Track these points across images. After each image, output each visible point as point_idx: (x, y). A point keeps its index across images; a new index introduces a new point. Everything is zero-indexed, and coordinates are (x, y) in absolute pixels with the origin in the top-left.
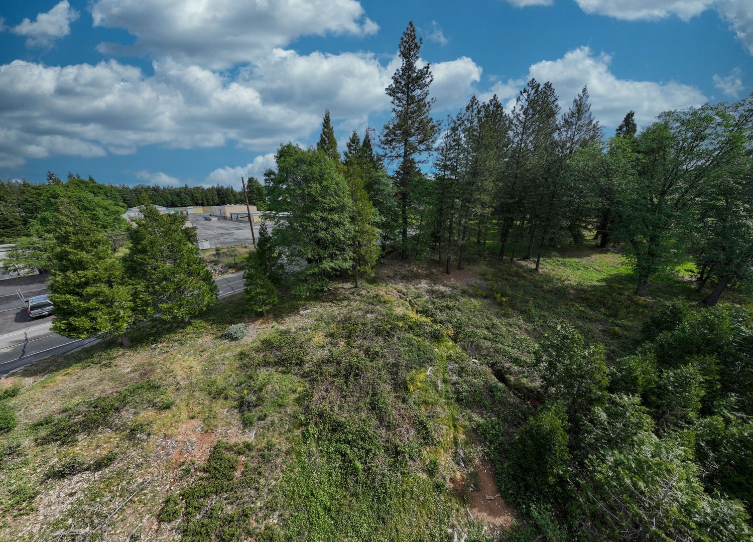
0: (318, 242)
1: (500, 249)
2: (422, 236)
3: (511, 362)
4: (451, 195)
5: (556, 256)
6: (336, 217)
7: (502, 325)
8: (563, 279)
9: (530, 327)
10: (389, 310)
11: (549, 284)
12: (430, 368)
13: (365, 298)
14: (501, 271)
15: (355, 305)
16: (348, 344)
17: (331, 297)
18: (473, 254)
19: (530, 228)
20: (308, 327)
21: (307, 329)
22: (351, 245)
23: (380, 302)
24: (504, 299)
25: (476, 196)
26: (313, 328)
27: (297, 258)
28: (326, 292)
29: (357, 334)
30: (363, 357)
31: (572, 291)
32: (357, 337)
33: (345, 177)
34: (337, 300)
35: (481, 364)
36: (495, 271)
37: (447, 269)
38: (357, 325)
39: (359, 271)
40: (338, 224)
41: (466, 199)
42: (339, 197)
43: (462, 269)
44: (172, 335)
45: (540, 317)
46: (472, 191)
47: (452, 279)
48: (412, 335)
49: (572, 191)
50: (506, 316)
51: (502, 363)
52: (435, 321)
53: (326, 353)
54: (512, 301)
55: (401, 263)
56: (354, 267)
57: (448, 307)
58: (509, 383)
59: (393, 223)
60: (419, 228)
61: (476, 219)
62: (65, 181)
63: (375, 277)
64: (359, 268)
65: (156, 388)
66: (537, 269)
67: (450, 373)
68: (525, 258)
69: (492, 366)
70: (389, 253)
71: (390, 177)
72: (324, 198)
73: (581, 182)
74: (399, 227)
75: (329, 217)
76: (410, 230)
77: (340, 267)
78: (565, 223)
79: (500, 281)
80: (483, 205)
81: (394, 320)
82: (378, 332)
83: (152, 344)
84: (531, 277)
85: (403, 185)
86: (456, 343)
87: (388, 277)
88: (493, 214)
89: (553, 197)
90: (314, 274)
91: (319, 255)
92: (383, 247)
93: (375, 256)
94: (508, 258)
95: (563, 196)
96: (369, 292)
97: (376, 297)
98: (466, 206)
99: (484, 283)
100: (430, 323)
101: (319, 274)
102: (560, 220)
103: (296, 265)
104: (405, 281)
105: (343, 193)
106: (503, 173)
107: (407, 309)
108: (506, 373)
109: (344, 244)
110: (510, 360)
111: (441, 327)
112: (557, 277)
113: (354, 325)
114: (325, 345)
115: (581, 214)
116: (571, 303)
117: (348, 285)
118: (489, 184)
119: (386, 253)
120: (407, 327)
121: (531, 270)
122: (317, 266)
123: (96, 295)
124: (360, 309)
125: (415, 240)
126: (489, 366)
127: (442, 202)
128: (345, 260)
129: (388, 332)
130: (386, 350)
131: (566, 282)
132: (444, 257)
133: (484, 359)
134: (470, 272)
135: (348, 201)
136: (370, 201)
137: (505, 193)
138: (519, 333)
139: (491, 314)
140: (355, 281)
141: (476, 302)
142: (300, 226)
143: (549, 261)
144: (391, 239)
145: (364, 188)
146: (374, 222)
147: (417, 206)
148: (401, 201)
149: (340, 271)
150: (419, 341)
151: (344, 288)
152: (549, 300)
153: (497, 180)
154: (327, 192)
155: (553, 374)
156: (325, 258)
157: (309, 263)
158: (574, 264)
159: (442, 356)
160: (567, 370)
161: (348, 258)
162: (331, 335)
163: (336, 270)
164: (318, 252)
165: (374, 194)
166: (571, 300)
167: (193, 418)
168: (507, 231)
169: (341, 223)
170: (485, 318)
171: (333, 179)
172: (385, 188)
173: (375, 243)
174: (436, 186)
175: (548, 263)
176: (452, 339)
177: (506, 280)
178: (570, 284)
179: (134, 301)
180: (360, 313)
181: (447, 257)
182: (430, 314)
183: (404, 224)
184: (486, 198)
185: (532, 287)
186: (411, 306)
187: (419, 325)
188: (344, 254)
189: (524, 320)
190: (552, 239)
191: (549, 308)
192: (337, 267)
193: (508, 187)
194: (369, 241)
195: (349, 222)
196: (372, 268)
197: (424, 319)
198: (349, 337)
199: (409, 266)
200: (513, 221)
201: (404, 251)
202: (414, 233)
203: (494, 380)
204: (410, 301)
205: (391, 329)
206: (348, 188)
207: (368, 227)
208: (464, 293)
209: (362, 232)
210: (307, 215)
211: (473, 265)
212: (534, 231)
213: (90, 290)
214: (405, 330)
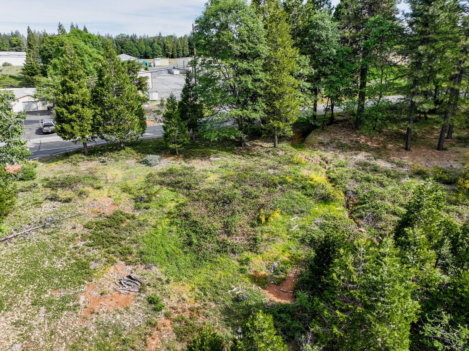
10: (295, 170)
12: (297, 217)
13: (279, 159)
16: (234, 185)
17: (244, 151)
20: (210, 170)
21: (208, 171)
23: (290, 162)
26: (214, 171)
32: (245, 182)
34: (249, 155)
37: (407, 144)
43: (445, 149)
44: (112, 153)
47: (407, 157)
48: (300, 193)
62: (68, 31)
65: (95, 179)
67: (314, 225)
82: (266, 183)
83: (100, 156)
113: (247, 174)
114: (215, 183)
123: (76, 111)
126: (375, 237)
151: (262, 146)
162: (224, 178)
167: (110, 197)
179: (93, 120)
180: (263, 167)
182: (339, 181)
186: (327, 173)
187: (315, 187)
198: (237, 181)
199: (358, 137)
204: (329, 169)
205: (280, 183)
213: (73, 107)
214: (296, 188)
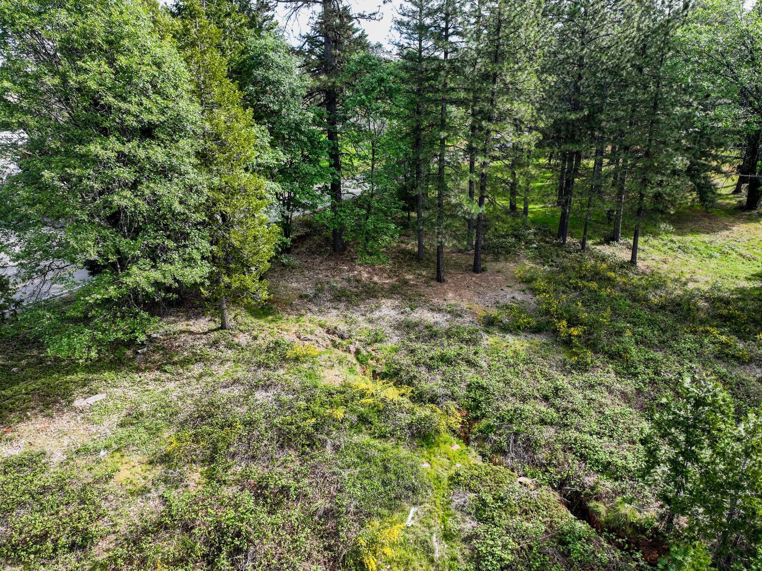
0: (115, 219)
1: (558, 221)
2: (376, 197)
3: (598, 472)
4: (440, 95)
5: (667, 232)
6: (158, 154)
7: (576, 388)
8: (683, 279)
9: (629, 386)
10: (309, 376)
11: (658, 292)
12: (413, 510)
13: (248, 354)
14: (564, 269)
15: (222, 372)
16: (211, 477)
17: (157, 357)
18: (503, 237)
19: (615, 173)
20: (101, 445)
21: (97, 451)
22: (203, 223)
23: (284, 359)
24: (575, 331)
25: (503, 105)
26: (115, 446)
27: (58, 263)
28: (143, 345)
29: (232, 449)
30: (251, 505)
31: (702, 304)
32: (233, 456)
33: (179, 48)
34: (174, 364)
35: (538, 486)
36: (552, 272)
37: (438, 272)
38: (230, 426)
39: (228, 287)
40: (165, 172)
41: (481, 111)
42: (166, 97)
43: (484, 270)
45: (647, 362)
46: (493, 94)
47: (450, 295)
48: (367, 438)
49: (691, 94)
50: (582, 367)
51: (579, 477)
52: (419, 398)
53: (152, 507)
54: (590, 334)
55: (332, 264)
56: (214, 279)
57: (445, 360)
58: (597, 518)
59: (307, 168)
60: (370, 177)
61: (505, 158)
63: (269, 300)
64: (226, 279)
66: (633, 262)
67: (459, 515)
68: (610, 239)
69: (560, 486)
70: (301, 239)
71: (292, 51)
72: (124, 99)
73: (705, 75)
74: (322, 176)
75: (141, 153)
76: (347, 183)
77: (178, 281)
78: (681, 162)
79: (564, 292)
80: (518, 125)
81: (322, 405)
82: (285, 440)
84: (624, 280)
85: (326, 72)
86: (468, 444)
87: (301, 297)
88: (539, 145)
89: (655, 107)
90: (109, 300)
91: (118, 252)
92: (286, 226)
93: (267, 250)
94: (575, 240)
95: (673, 105)
96: (255, 338)
97: (274, 349)
98: (481, 128)
99: (530, 300)
100: (407, 403)
101: (123, 301)
102: (670, 156)
103: (54, 281)
104: (342, 306)
105: (176, 87)
106: (555, 54)
107: (351, 370)
108: (589, 497)
109: (185, 221)
110: (595, 469)
111: (433, 411)
112: (672, 276)
113: (222, 428)
114: (149, 485)
115: (709, 143)
116: (701, 328)
117: (201, 324)
118: (529, 80)
119: (293, 241)
120: (354, 418)
121: (622, 265)
122: (116, 282)
124: (236, 381)
125: (361, 207)
126: (553, 488)
127: (419, 113)
128: (189, 261)
129: (309, 436)
130: (306, 481)
131: (691, 286)
132: (431, 244)
133: (543, 473)
134: (500, 278)
135: (190, 110)
136: (245, 107)
137: (562, 99)
138: (609, 402)
139: (551, 366)
140: (220, 312)
141: (518, 344)
142: (62, 179)
143: (655, 242)
144: (304, 206)
145: (229, 76)
146: (259, 165)
147: (363, 122)
148: (324, 109)
149: (176, 291)
150: (385, 450)
151: (191, 333)
152: (662, 326)
153: (544, 70)
154: (129, 83)
155: (680, 487)
156: (135, 260)
157: (92, 274)
158: (702, 248)
159: (438, 478)
160: (708, 476)
161: (197, 255)
162: (166, 459)
163: (168, 289)
164: (114, 246)
165: (256, 92)
166: (702, 322)
168: (570, 183)
169: (173, 169)
170: (539, 376)
171: (144, 51)
172: (282, 76)
173: (265, 216)
174: (403, 74)
175: (653, 247)
176: (459, 437)
177: (575, 288)
178: (698, 289)
180: (236, 391)
181: (436, 244)
182: (405, 378)
183: (333, 169)
184: (524, 110)
185: (628, 302)
186: (361, 362)
187: (383, 410)
188: (185, 246)
189: (617, 373)
190: (658, 196)
191: (664, 342)
192: (169, 281)
193: (566, 85)
194: (251, 213)
195: (195, 166)
196: (261, 279)
197: (392, 393)
198: (212, 460)
199: (351, 270)
200: (579, 158)
201: (337, 234)
202: (358, 191)
203: (565, 518)
204: (358, 352)
205: (316, 427)
206: (187, 75)
207: (244, 178)
208: (490, 323)
209: (231, 192)
210: (80, 149)
211: (506, 260)
212: (623, 180)
214: (351, 427)
